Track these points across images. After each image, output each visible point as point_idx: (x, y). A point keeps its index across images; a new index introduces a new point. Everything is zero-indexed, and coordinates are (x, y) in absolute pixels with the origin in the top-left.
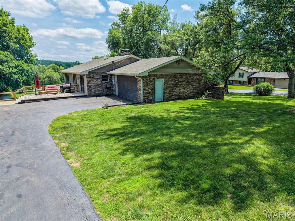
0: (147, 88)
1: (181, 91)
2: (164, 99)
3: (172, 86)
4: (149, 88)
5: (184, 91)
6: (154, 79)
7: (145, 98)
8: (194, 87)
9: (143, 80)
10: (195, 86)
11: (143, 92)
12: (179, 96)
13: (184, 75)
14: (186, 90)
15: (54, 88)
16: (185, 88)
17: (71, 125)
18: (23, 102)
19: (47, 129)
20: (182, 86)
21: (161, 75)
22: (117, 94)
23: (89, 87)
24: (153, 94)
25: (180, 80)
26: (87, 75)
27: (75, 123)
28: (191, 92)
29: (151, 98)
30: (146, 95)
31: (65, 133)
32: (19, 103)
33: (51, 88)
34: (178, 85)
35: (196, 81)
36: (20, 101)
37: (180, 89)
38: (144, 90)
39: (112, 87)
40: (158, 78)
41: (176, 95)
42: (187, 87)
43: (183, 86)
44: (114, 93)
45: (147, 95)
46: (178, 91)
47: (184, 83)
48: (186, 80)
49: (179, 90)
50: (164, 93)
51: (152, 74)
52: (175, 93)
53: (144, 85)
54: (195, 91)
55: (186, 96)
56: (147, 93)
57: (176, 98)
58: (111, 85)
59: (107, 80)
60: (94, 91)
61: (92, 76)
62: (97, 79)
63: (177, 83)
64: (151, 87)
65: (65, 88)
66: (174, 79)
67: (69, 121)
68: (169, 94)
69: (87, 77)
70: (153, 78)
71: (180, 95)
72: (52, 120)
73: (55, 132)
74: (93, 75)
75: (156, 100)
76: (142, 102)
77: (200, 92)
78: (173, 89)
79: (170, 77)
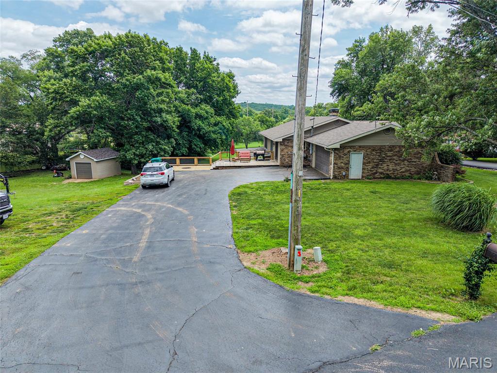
0: (339, 162)
1: (391, 168)
2: (362, 177)
3: (375, 161)
4: (342, 163)
5: (395, 168)
6: (349, 152)
7: (336, 173)
8: (413, 164)
9: (334, 152)
10: (415, 162)
11: (334, 167)
12: (387, 174)
13: (396, 148)
14: (398, 167)
15: (247, 155)
16: (396, 164)
17: (246, 193)
18: (217, 168)
19: (228, 193)
20: (391, 161)
21: (360, 147)
22: (313, 166)
23: (282, 156)
24: (347, 169)
25: (389, 154)
26: (281, 142)
27: (249, 191)
28: (407, 171)
29: (344, 174)
30: (337, 170)
31: (239, 197)
32: (214, 169)
33: (245, 155)
34: (386, 160)
35: (416, 156)
36: (215, 167)
37: (388, 165)
38: (335, 164)
39: (310, 157)
40: (355, 151)
41: (381, 173)
42: (399, 164)
43: (394, 161)
44: (311, 165)
45: (339, 170)
46: (386, 168)
47: (395, 158)
48: (398, 155)
49: (388, 167)
50: (363, 169)
51: (346, 146)
52: (380, 170)
53: (335, 159)
54: (413, 169)
55: (398, 175)
56: (339, 168)
57: (382, 176)
58: (308, 154)
59: (305, 148)
60: (287, 160)
61: (286, 144)
63: (384, 157)
64: (345, 160)
65: (259, 155)
66: (380, 153)
67: (247, 190)
68: (371, 171)
69: (281, 145)
70: (349, 150)
71: (388, 172)
72: (234, 187)
73: (232, 196)
74: (288, 143)
75: (352, 176)
76: (331, 178)
77: (422, 171)
78: (377, 165)
79: (373, 150)
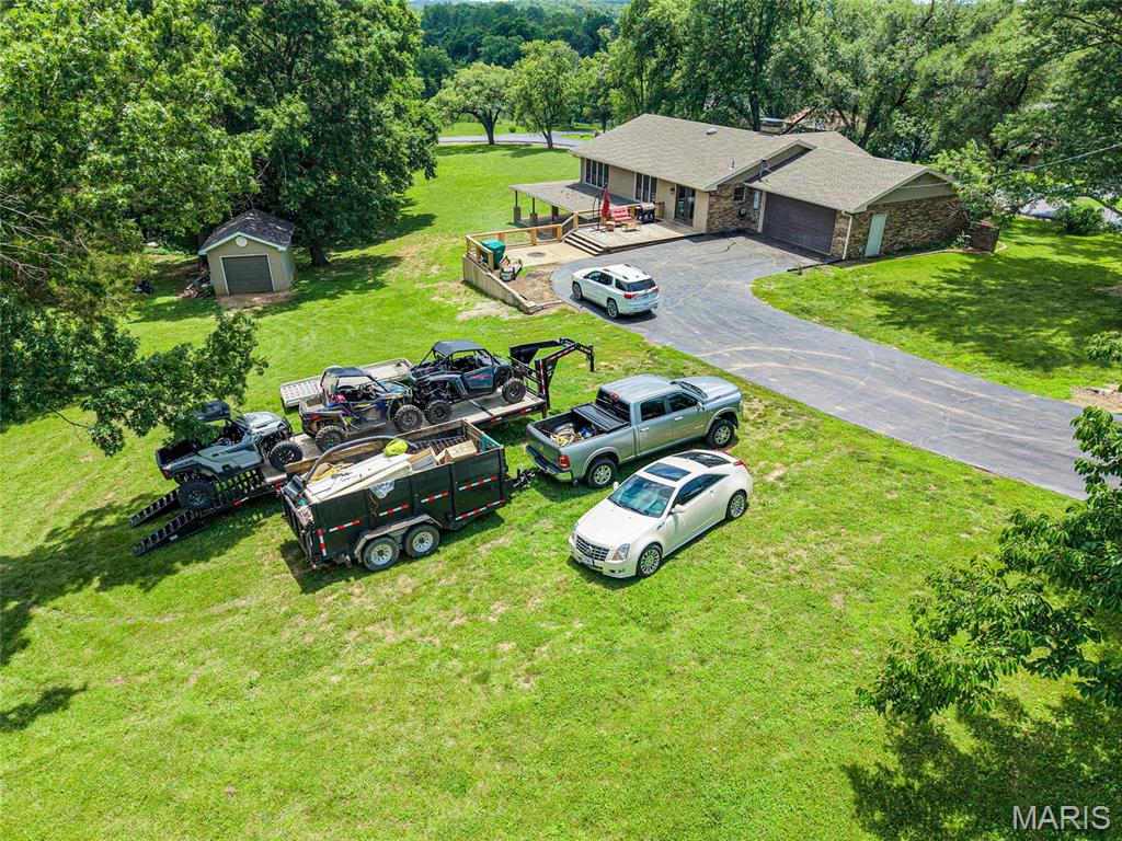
0: (857, 232)
1: (913, 233)
2: (881, 251)
3: (898, 225)
4: (860, 233)
5: (917, 232)
6: (872, 215)
7: (852, 250)
8: (936, 225)
9: (854, 217)
10: (939, 221)
11: (850, 241)
12: (908, 243)
13: (923, 202)
14: (921, 231)
15: (624, 214)
16: (919, 227)
20: (915, 223)
21: (886, 206)
22: (760, 229)
23: (711, 215)
24: (865, 242)
25: (915, 212)
29: (861, 250)
30: (853, 245)
33: (620, 212)
34: (909, 223)
35: (941, 212)
37: (911, 230)
38: (852, 236)
39: (753, 215)
40: (877, 213)
41: (902, 242)
42: (923, 226)
43: (918, 222)
44: (755, 227)
45: (855, 245)
46: (908, 234)
47: (919, 217)
48: (924, 212)
49: (910, 233)
50: (883, 239)
52: (901, 239)
53: (854, 228)
54: (936, 232)
55: (919, 242)
56: (856, 242)
57: (903, 246)
58: (750, 210)
59: (741, 199)
62: (726, 198)
63: (908, 218)
64: (864, 230)
66: (905, 212)
68: (891, 241)
70: (872, 213)
71: (910, 240)
75: (868, 253)
76: (843, 258)
77: (944, 232)
78: (899, 231)
79: (898, 209)
